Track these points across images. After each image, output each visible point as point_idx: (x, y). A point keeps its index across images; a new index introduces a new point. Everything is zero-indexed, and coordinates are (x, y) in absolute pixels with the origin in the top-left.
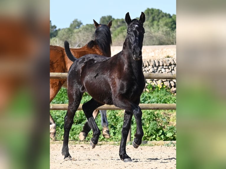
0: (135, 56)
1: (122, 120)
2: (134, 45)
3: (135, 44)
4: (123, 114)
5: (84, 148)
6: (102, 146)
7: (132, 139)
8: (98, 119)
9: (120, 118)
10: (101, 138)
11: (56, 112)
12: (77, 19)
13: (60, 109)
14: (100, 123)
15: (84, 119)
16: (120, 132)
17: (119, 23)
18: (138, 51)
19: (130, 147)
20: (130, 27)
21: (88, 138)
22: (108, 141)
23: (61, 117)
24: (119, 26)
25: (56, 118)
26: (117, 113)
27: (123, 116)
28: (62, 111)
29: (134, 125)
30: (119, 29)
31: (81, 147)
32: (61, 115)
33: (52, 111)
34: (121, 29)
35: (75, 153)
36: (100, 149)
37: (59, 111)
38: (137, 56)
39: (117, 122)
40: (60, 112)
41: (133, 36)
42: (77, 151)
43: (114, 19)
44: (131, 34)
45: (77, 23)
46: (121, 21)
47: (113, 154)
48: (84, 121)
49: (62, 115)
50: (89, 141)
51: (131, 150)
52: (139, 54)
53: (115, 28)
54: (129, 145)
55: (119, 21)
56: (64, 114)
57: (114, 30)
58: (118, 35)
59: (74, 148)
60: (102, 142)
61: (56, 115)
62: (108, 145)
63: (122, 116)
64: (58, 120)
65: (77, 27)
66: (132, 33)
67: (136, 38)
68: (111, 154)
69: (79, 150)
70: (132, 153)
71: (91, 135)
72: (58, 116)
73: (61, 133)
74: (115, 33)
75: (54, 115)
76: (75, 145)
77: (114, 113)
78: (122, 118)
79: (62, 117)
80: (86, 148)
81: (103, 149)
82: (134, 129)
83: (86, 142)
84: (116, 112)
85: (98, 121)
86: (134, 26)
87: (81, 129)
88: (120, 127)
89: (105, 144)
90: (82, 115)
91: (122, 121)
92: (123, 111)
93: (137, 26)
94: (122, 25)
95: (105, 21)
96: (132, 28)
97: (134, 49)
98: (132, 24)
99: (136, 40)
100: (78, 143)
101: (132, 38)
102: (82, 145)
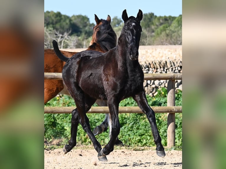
0: (131, 56)
1: (165, 123)
2: (130, 45)
3: (132, 43)
4: (166, 117)
5: (126, 153)
6: (144, 151)
7: (176, 144)
8: (140, 123)
9: (163, 121)
10: (143, 143)
11: (95, 115)
12: (117, 17)
13: (99, 112)
14: (141, 127)
15: (125, 123)
16: (163, 136)
17: (161, 21)
18: (135, 51)
19: (174, 153)
20: (127, 25)
21: (129, 143)
22: (150, 146)
23: (100, 120)
24: (161, 24)
25: (95, 122)
26: (161, 117)
27: (167, 120)
28: (101, 114)
29: (178, 129)
30: (161, 27)
31: (122, 152)
32: (100, 118)
33: (91, 114)
34: (164, 27)
35: (116, 159)
36: (142, 154)
37: (98, 114)
38: (133, 57)
39: (160, 126)
40: (100, 115)
41: (130, 35)
42: (118, 156)
43: (156, 16)
44: (127, 33)
45: (117, 21)
46: (163, 18)
47: (155, 160)
48: (125, 125)
49: (102, 119)
50: (130, 146)
51: (175, 156)
52: (136, 54)
53: (157, 26)
54: (173, 150)
55: (161, 18)
56: (104, 117)
57: (156, 29)
58: (161, 33)
59: (114, 154)
60: (144, 147)
61: (95, 118)
62: (151, 150)
63: (165, 119)
64: (97, 123)
65: (117, 25)
66: (129, 32)
67: (133, 37)
68: (154, 160)
69: (120, 156)
70: (176, 159)
71: (132, 139)
72: (97, 120)
73: (100, 138)
74: (158, 31)
75: (93, 119)
76: (116, 151)
77: (157, 117)
78: (165, 122)
79: (102, 120)
80: (128, 153)
81: (145, 155)
82: (178, 133)
83: (127, 147)
84: (159, 116)
85: (139, 125)
86: (131, 25)
87: (122, 133)
88: (164, 131)
89: (147, 149)
90: (123, 119)
91: (166, 125)
92: (166, 114)
93: (134, 24)
94: (165, 23)
95: (147, 18)
96: (129, 26)
97: (131, 49)
98: (129, 22)
99: (133, 39)
100: (119, 148)
101: (129, 37)
102: (123, 151)
